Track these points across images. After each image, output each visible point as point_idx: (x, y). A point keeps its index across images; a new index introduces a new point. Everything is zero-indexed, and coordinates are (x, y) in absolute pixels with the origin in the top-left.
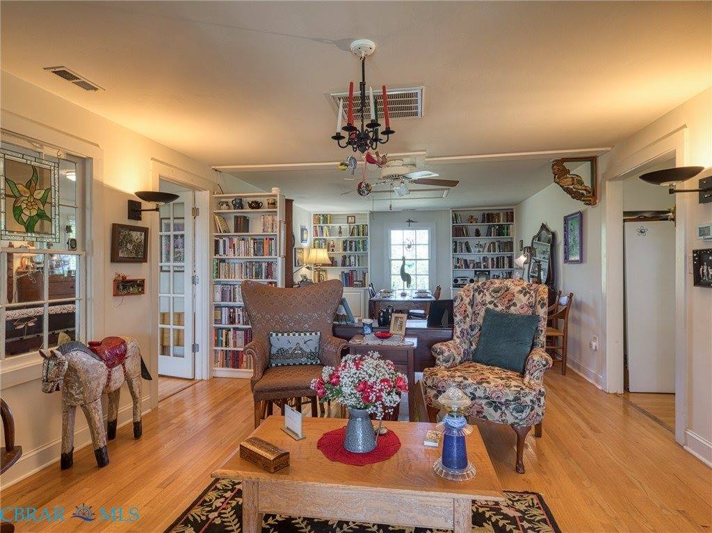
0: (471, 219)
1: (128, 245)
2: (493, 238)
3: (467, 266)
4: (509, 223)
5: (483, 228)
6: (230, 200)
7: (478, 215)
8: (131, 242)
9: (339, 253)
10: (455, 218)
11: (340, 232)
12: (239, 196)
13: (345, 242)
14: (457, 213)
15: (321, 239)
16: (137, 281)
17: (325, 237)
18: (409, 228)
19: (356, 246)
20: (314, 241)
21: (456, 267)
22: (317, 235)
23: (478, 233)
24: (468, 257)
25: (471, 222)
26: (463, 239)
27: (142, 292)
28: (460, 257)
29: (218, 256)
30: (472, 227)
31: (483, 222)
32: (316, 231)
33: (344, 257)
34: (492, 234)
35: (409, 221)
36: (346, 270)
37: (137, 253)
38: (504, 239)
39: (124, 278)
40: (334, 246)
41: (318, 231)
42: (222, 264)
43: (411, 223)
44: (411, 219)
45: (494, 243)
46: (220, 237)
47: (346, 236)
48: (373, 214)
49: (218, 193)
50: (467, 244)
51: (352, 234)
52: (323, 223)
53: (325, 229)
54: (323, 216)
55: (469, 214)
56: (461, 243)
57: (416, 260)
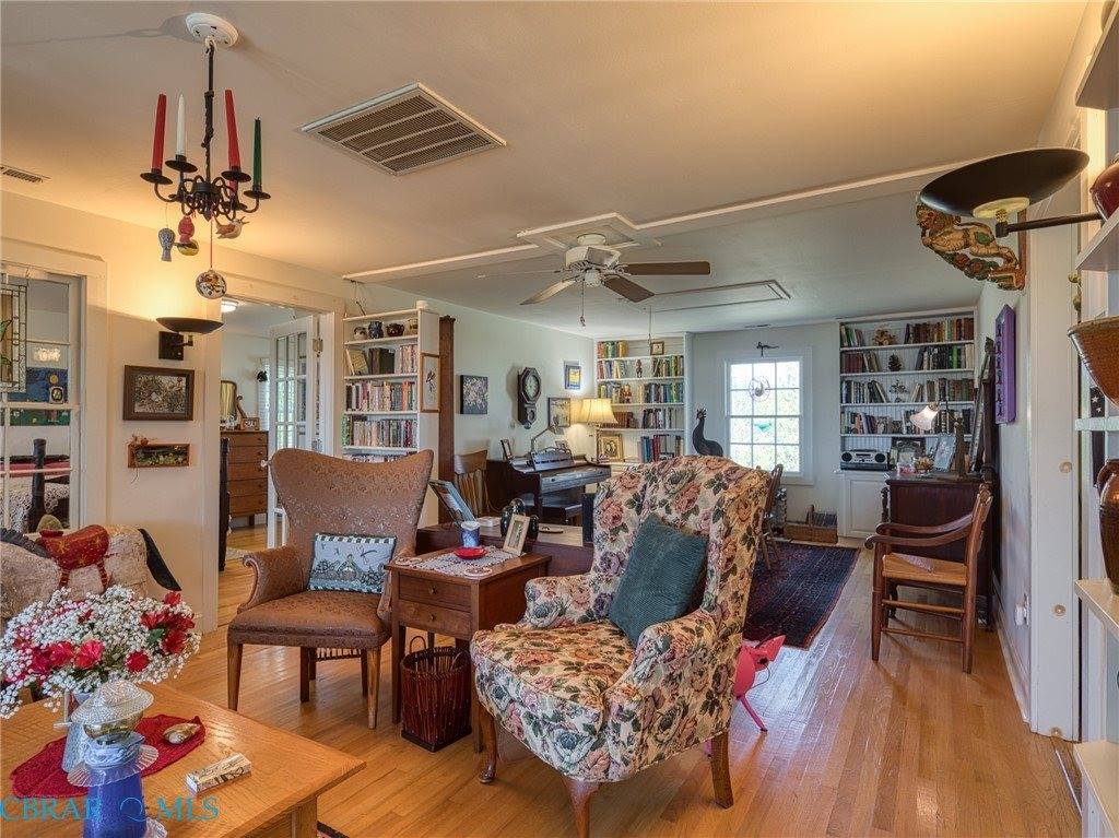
0: (883, 337)
1: (154, 396)
2: (930, 374)
3: (872, 430)
4: (963, 341)
5: (908, 354)
6: (366, 326)
7: (897, 328)
8: (158, 391)
9: (638, 406)
10: (846, 335)
11: (640, 370)
12: (376, 318)
13: (648, 387)
14: (849, 326)
15: (608, 382)
16: (173, 446)
17: (614, 379)
18: (762, 358)
19: (665, 394)
20: (600, 385)
21: (849, 430)
22: (602, 377)
23: (895, 365)
24: (875, 410)
25: (881, 344)
26: (865, 377)
27: (185, 462)
28: (860, 411)
29: (350, 412)
30: (884, 355)
31: (907, 341)
32: (601, 370)
33: (648, 412)
34: (925, 366)
35: (760, 346)
36: (650, 433)
37: (172, 406)
38: (953, 374)
39: (144, 442)
40: (630, 395)
41: (604, 369)
42: (358, 424)
43: (765, 350)
44: (764, 342)
45: (931, 384)
46: (354, 382)
47: (648, 377)
48: (694, 337)
49: (350, 315)
50: (872, 385)
51: (658, 373)
52: (613, 356)
53: (616, 365)
54: (613, 343)
55: (877, 326)
56: (859, 384)
57: (776, 417)
